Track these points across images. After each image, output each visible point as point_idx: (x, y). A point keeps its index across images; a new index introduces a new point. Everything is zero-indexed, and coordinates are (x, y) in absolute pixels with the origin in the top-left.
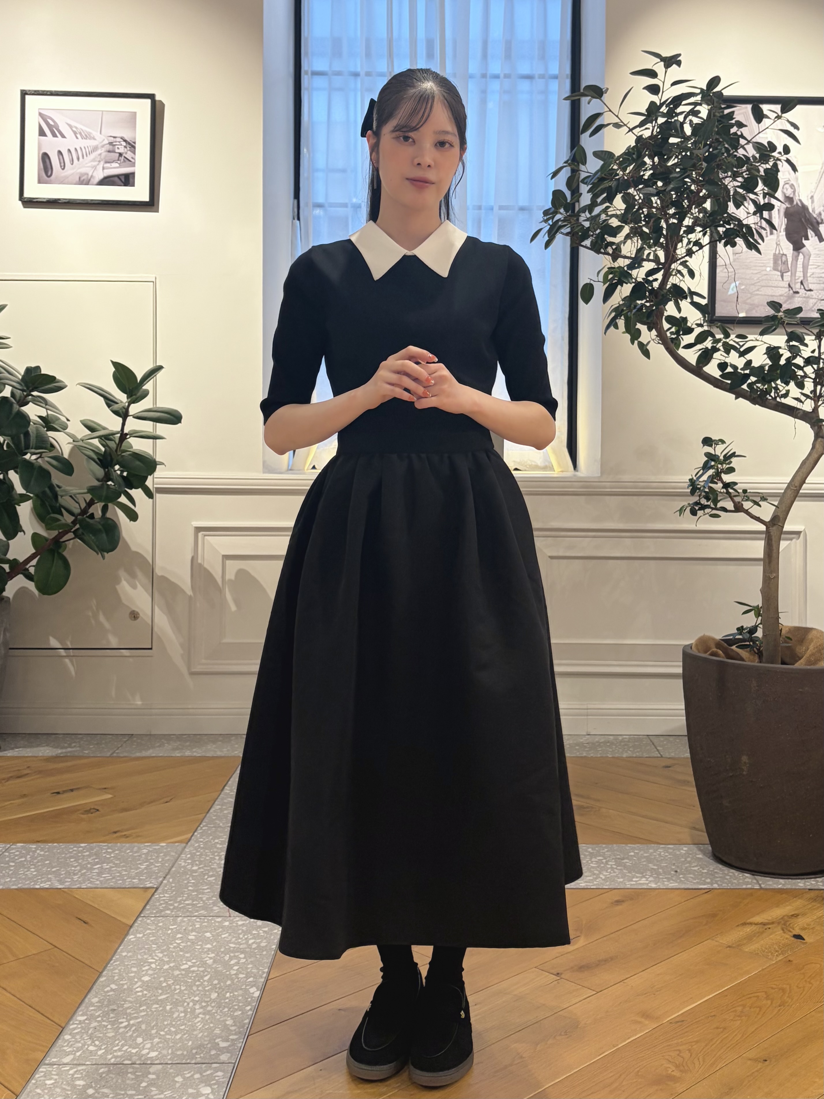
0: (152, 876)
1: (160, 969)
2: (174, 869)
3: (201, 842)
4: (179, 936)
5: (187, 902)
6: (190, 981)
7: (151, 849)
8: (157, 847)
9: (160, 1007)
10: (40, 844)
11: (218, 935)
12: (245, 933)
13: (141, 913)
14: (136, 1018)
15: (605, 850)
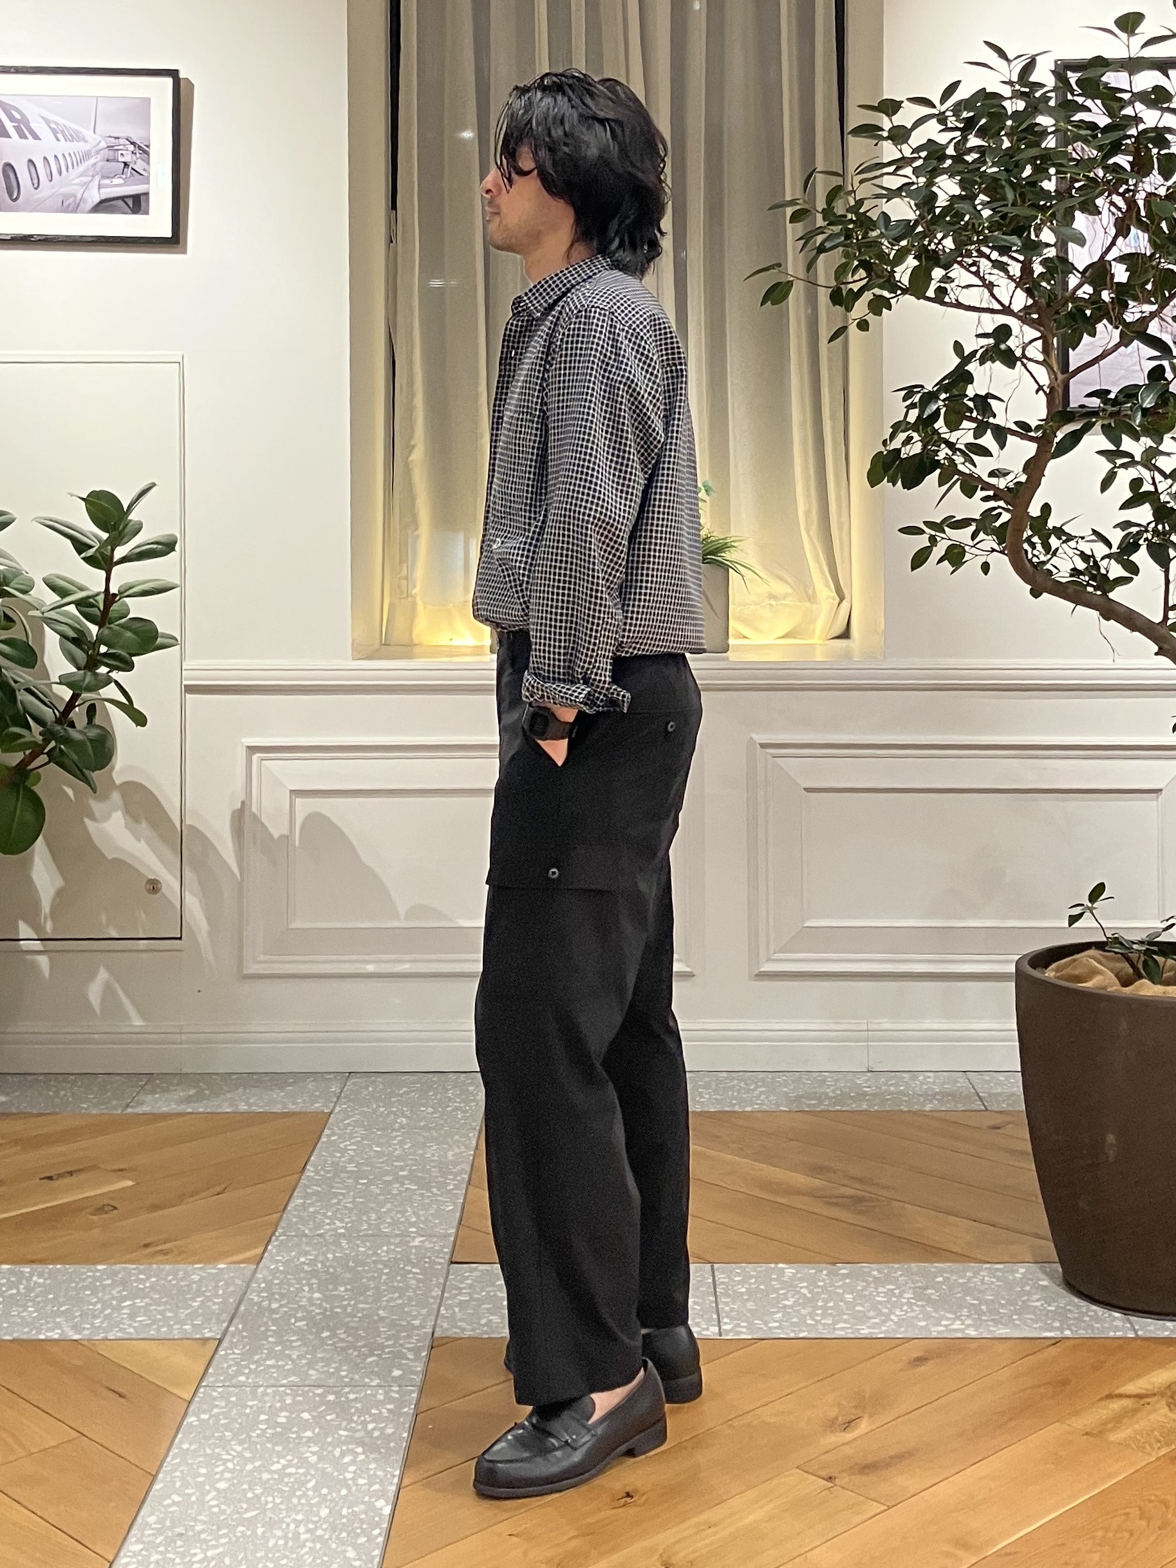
0: (211, 1319)
1: (241, 1471)
2: (242, 1308)
3: (279, 1261)
4: (263, 1417)
5: (268, 1363)
6: (287, 1489)
7: (204, 1275)
8: (214, 1271)
9: (248, 1530)
10: (34, 1266)
11: (322, 1415)
12: (360, 1412)
13: (201, 1380)
14: (216, 1547)
15: (897, 1270)
